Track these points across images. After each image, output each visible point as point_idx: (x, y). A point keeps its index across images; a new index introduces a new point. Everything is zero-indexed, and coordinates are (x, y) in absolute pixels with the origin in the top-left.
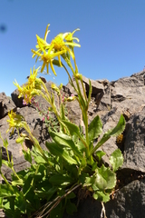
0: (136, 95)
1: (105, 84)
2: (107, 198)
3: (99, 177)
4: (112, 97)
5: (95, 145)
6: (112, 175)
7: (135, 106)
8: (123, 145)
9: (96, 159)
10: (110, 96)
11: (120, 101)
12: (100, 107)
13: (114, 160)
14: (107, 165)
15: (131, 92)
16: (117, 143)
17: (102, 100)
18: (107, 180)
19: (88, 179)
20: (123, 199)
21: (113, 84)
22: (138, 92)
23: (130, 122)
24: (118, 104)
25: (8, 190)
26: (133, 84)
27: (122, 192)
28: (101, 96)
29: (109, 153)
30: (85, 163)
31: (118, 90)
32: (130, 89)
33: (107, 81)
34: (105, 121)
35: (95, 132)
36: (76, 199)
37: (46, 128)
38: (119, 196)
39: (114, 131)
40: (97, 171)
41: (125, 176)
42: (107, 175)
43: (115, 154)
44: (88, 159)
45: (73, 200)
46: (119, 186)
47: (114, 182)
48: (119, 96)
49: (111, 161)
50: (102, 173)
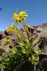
0: (44, 30)
1: (34, 27)
2: (36, 64)
3: (33, 57)
4: (37, 31)
5: (32, 47)
6: (37, 56)
7: (44, 34)
8: (41, 47)
9: (32, 51)
10: (36, 31)
11: (39, 32)
12: (33, 35)
13: (38, 52)
14: (36, 53)
15: (43, 29)
16: (39, 46)
17: (33, 32)
18: (36, 58)
19: (30, 58)
20: (41, 64)
21: (37, 27)
24: (39, 33)
26: (43, 27)
27: (41, 62)
28: (33, 31)
29: (36, 49)
30: (29, 53)
31: (39, 29)
32: (42, 28)
33: (35, 26)
34: (35, 39)
35: (32, 43)
36: (26, 64)
38: (40, 63)
39: (38, 43)
40: (33, 55)
41: (41, 57)
42: (36, 57)
43: (38, 50)
44: (30, 51)
45: (25, 65)
46: (40, 60)
47: (38, 59)
48: (39, 31)
49: (37, 52)
50: (34, 56)
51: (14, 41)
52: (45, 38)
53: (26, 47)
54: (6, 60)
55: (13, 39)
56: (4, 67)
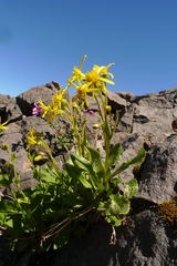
0: (161, 118)
2: (118, 223)
3: (113, 203)
4: (135, 117)
5: (112, 172)
6: (126, 202)
7: (159, 131)
8: (140, 175)
9: (112, 185)
10: (132, 116)
11: (143, 122)
12: (120, 127)
13: (129, 188)
14: (122, 193)
15: (156, 114)
16: (134, 172)
17: (123, 119)
18: (122, 207)
19: (102, 204)
20: (133, 225)
21: (137, 100)
22: (164, 115)
23: (150, 152)
24: (140, 125)
25: (15, 206)
26: (160, 104)
27: (134, 219)
29: (125, 181)
30: (102, 188)
31: (142, 110)
32: (156, 110)
35: (115, 159)
36: (85, 222)
37: (55, 144)
38: (130, 222)
40: (112, 197)
41: (138, 204)
42: (122, 202)
43: (131, 183)
44: (104, 184)
45: (82, 223)
46: (131, 213)
47: (127, 210)
48: (142, 117)
49: (126, 190)
50: (117, 200)
51: (50, 140)
52: (159, 149)
53: (95, 170)
54: (19, 201)
55: (48, 133)
56: (10, 223)
